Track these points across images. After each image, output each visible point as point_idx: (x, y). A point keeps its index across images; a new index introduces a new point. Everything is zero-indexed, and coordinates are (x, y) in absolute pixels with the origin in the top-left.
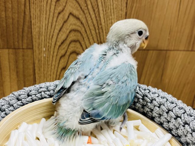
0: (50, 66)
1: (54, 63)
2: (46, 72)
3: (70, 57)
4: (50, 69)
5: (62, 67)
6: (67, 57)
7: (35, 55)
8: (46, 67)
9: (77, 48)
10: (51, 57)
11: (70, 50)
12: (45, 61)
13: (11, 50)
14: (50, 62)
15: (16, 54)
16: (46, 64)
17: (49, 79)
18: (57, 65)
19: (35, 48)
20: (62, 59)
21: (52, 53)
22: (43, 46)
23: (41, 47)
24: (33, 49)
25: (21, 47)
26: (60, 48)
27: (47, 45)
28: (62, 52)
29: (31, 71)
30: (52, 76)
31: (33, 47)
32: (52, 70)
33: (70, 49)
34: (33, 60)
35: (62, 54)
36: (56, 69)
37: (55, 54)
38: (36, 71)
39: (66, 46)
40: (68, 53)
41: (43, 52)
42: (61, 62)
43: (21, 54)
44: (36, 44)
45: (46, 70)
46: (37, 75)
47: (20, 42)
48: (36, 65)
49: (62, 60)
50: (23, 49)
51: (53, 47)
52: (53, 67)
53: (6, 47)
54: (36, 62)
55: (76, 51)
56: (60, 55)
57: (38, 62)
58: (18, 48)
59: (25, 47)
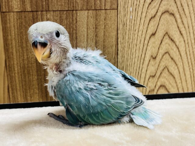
0: (137, 31)
1: (141, 27)
2: (131, 41)
3: (161, 19)
4: (136, 36)
5: (151, 33)
6: (157, 18)
7: (119, 17)
8: (132, 34)
9: (170, 6)
10: (139, 19)
11: (162, 10)
12: (131, 24)
13: (90, 11)
14: (137, 27)
15: (96, 17)
16: (132, 29)
17: (134, 50)
18: (145, 31)
19: (120, 8)
20: (151, 22)
21: (140, 13)
22: (130, 4)
23: (127, 6)
24: (117, 9)
25: (104, 8)
26: (150, 6)
27: (135, 4)
28: (152, 12)
29: (114, 39)
30: (138, 46)
31: (117, 7)
32: (139, 37)
33: (162, 7)
34: (116, 24)
35: (152, 14)
36: (144, 36)
37: (144, 14)
38: (119, 40)
39: (157, 3)
40: (159, 14)
41: (129, 13)
42: (150, 26)
43: (102, 18)
44: (122, 2)
45: (131, 38)
46: (119, 45)
48: (119, 32)
49: (152, 23)
50: (106, 10)
51: (141, 6)
52: (140, 33)
54: (121, 26)
55: (169, 10)
56: (149, 16)
57: (122, 27)
58: (99, 8)
59: (108, 7)
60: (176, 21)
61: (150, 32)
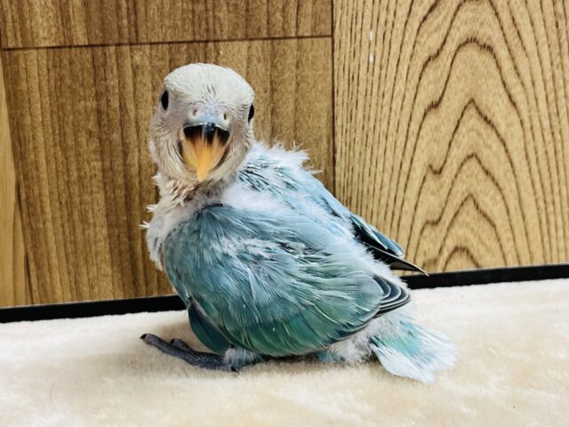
0: (387, 97)
1: (400, 86)
2: (371, 124)
3: (457, 61)
4: (386, 109)
5: (428, 102)
6: (445, 59)
7: (339, 59)
8: (373, 105)
9: (482, 24)
10: (393, 63)
11: (457, 35)
12: (370, 78)
13: (256, 44)
14: (389, 84)
15: (273, 60)
16: (375, 90)
17: (381, 151)
18: (410, 96)
19: (341, 34)
20: (427, 69)
21: (395, 47)
22: (367, 21)
23: (359, 26)
24: (332, 36)
25: (293, 35)
26: (425, 26)
27: (382, 21)
28: (433, 42)
29: (324, 122)
30: (390, 138)
31: (333, 29)
32: (393, 114)
33: (458, 29)
34: (329, 79)
35: (430, 48)
36: (407, 109)
37: (408, 50)
38: (338, 123)
39: (445, 18)
40: (451, 47)
41: (365, 46)
42: (424, 81)
43: (291, 60)
44: (345, 17)
45: (372, 115)
46: (339, 137)
47: (292, 11)
48: (338, 100)
49: (430, 74)
50: (299, 38)
51: (400, 26)
52: (398, 101)
53: (240, 34)
54: (342, 85)
55: (479, 37)
56: (422, 55)
57: (347, 86)
58: (281, 35)
59: (305, 30)
60: (499, 67)
61: (425, 99)
